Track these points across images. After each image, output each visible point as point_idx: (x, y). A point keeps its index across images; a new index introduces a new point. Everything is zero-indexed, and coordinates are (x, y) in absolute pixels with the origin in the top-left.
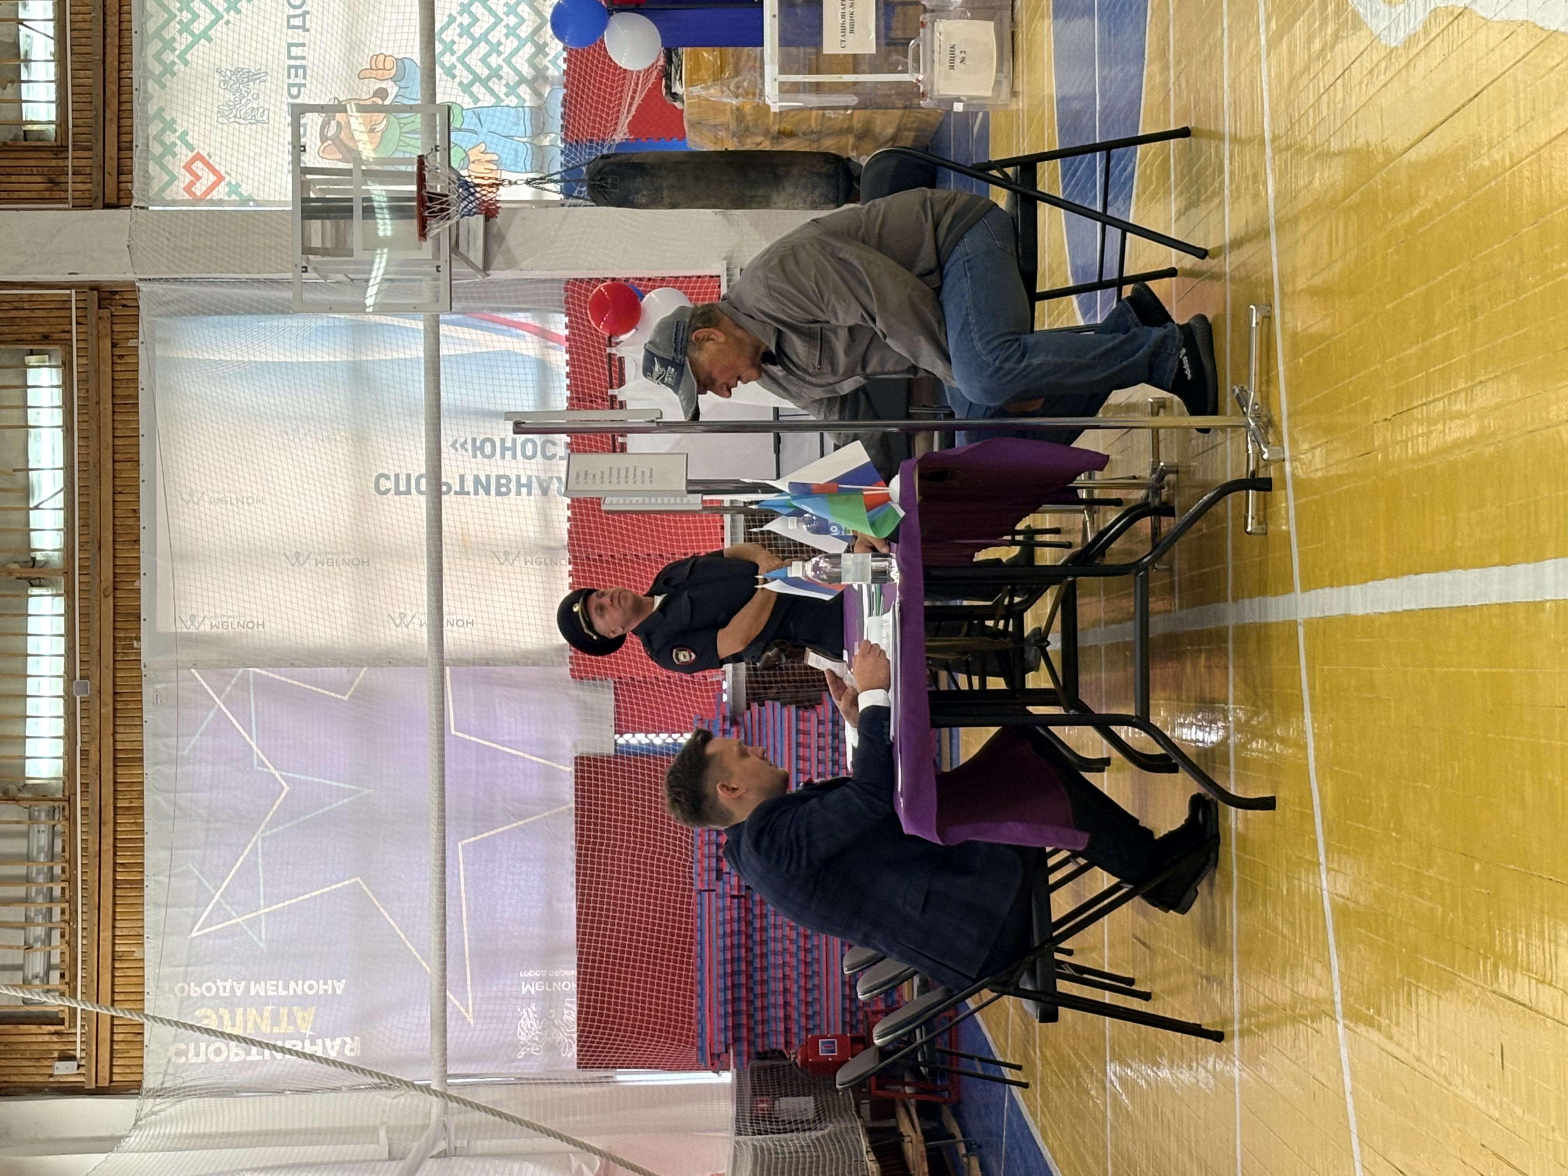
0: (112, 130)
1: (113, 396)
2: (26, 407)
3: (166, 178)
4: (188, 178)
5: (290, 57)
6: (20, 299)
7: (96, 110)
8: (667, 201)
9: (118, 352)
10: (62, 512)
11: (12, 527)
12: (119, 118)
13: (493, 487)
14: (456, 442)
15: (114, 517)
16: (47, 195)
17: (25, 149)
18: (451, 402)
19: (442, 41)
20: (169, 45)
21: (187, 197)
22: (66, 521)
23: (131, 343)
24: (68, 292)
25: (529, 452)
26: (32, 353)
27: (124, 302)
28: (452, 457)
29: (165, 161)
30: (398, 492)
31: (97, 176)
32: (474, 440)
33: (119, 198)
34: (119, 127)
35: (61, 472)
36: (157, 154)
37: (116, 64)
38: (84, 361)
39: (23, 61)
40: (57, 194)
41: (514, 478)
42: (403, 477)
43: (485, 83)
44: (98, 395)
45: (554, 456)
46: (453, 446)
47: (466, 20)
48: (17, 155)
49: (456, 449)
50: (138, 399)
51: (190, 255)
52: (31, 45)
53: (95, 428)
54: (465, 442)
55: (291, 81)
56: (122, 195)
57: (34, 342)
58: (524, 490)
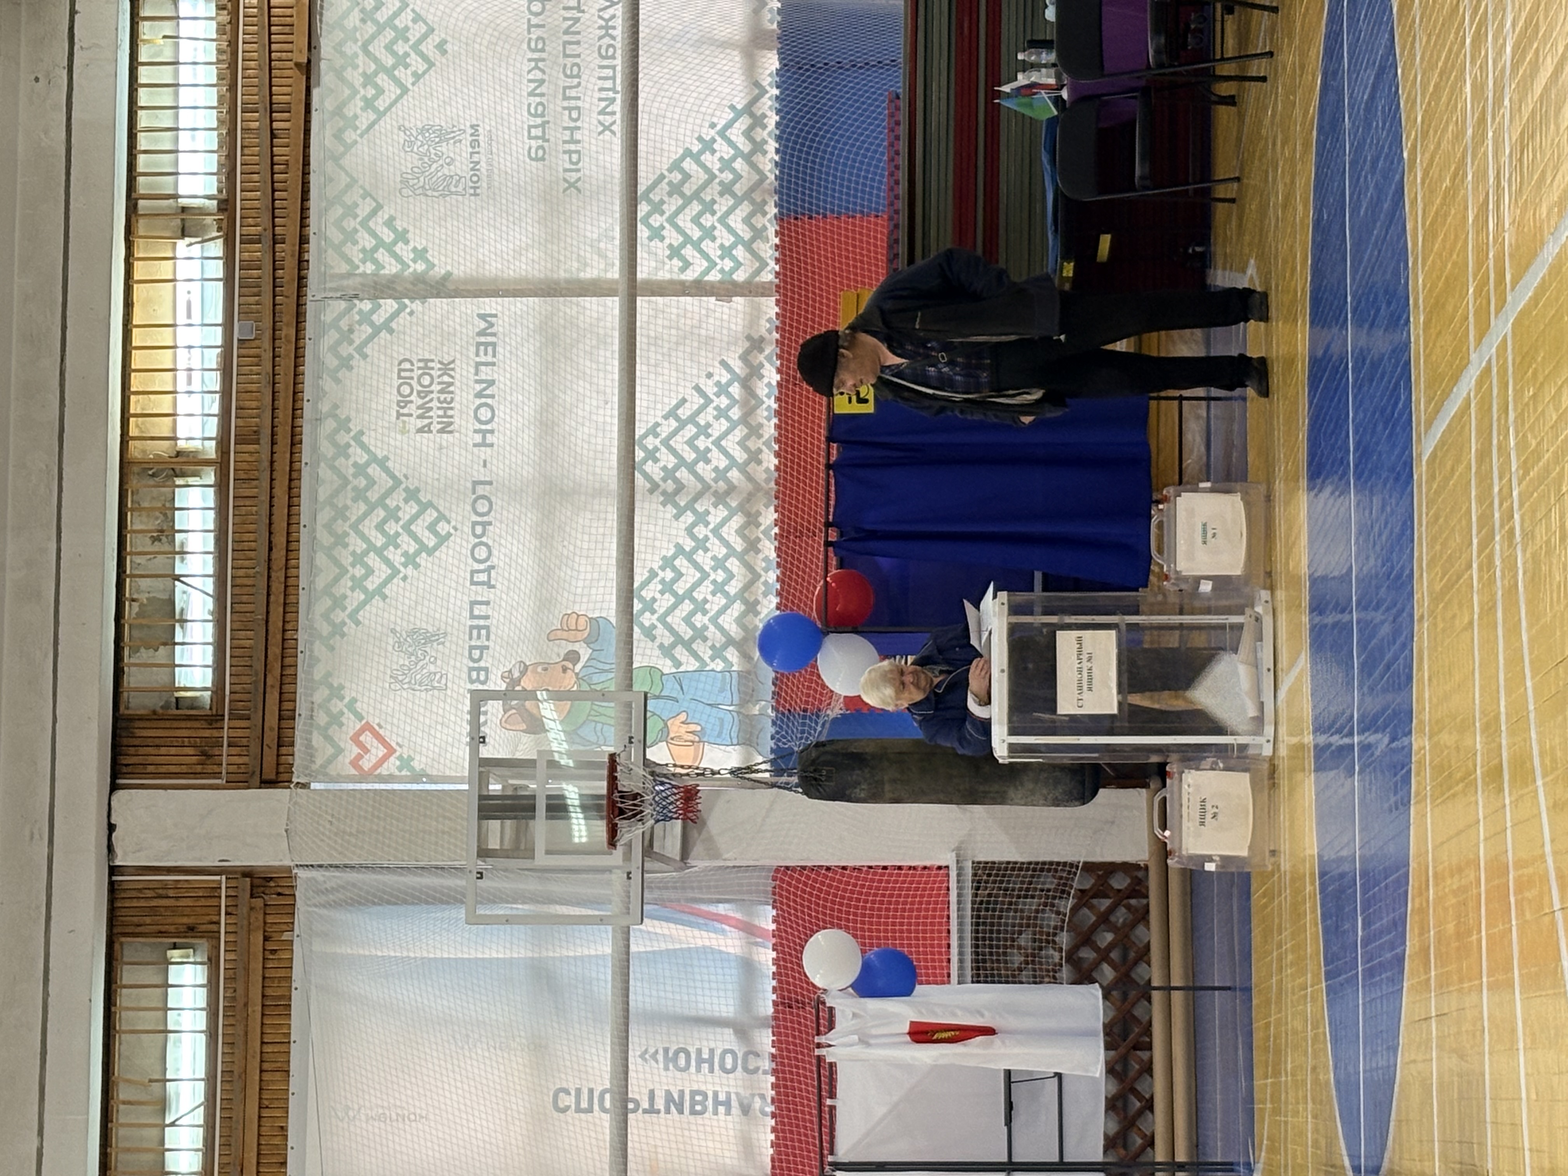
0: (273, 697)
1: (263, 996)
2: (166, 1009)
3: (330, 751)
4: (356, 750)
5: (473, 617)
6: (164, 885)
7: (257, 674)
8: (888, 795)
9: (271, 946)
10: (201, 1130)
11: (145, 1145)
12: (281, 684)
13: (687, 1105)
14: (646, 1051)
15: (259, 1135)
16: (199, 768)
17: (176, 718)
18: (640, 1005)
19: (642, 599)
20: (339, 602)
21: (354, 772)
22: (205, 1140)
23: (286, 936)
24: (218, 878)
25: (729, 1065)
26: (175, 947)
27: (280, 890)
28: (640, 1068)
29: (330, 732)
30: (579, 1110)
31: (255, 749)
32: (666, 1050)
33: (278, 773)
34: (281, 693)
35: (202, 1083)
36: (322, 724)
37: (280, 624)
38: (232, 956)
39: (179, 621)
40: (210, 769)
41: (710, 1095)
42: (585, 1092)
43: (688, 645)
44: (247, 995)
45: (757, 1069)
46: (642, 1056)
47: (669, 575)
48: (168, 724)
49: (645, 1060)
50: (290, 999)
51: (353, 840)
52: (187, 602)
53: (242, 1033)
54: (657, 1052)
55: (473, 643)
56: (281, 769)
57: (178, 935)
58: (721, 1109)
